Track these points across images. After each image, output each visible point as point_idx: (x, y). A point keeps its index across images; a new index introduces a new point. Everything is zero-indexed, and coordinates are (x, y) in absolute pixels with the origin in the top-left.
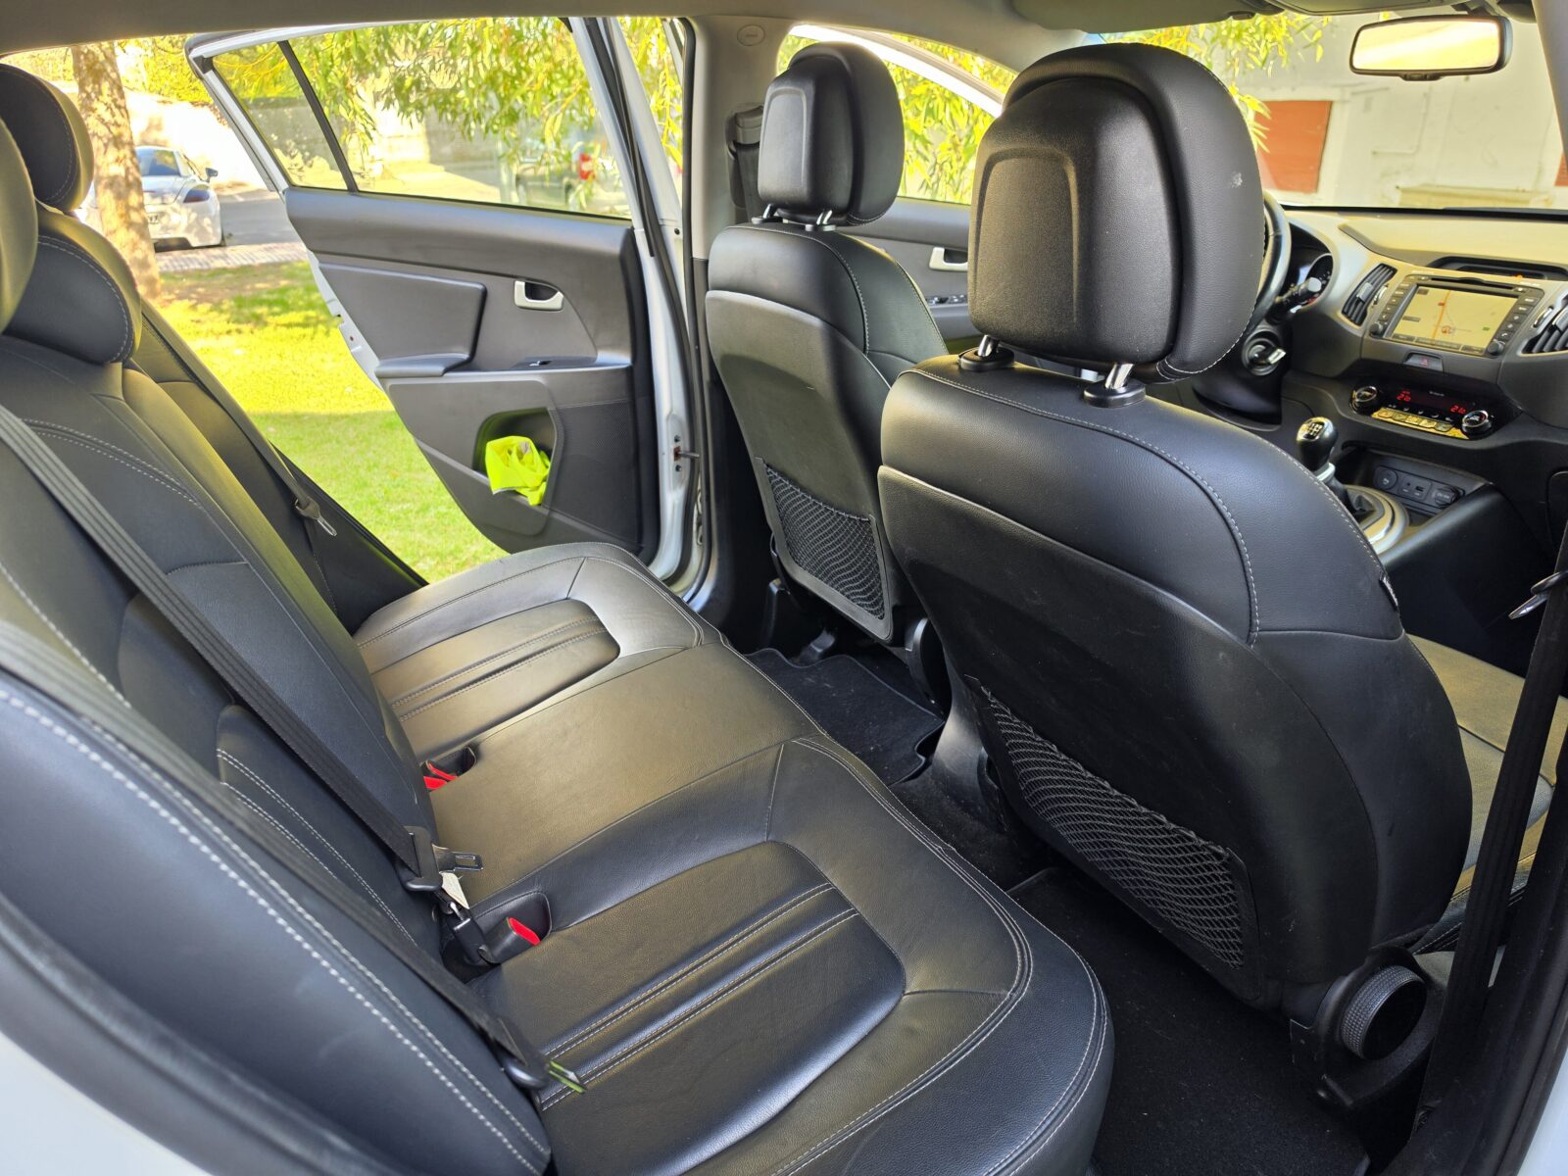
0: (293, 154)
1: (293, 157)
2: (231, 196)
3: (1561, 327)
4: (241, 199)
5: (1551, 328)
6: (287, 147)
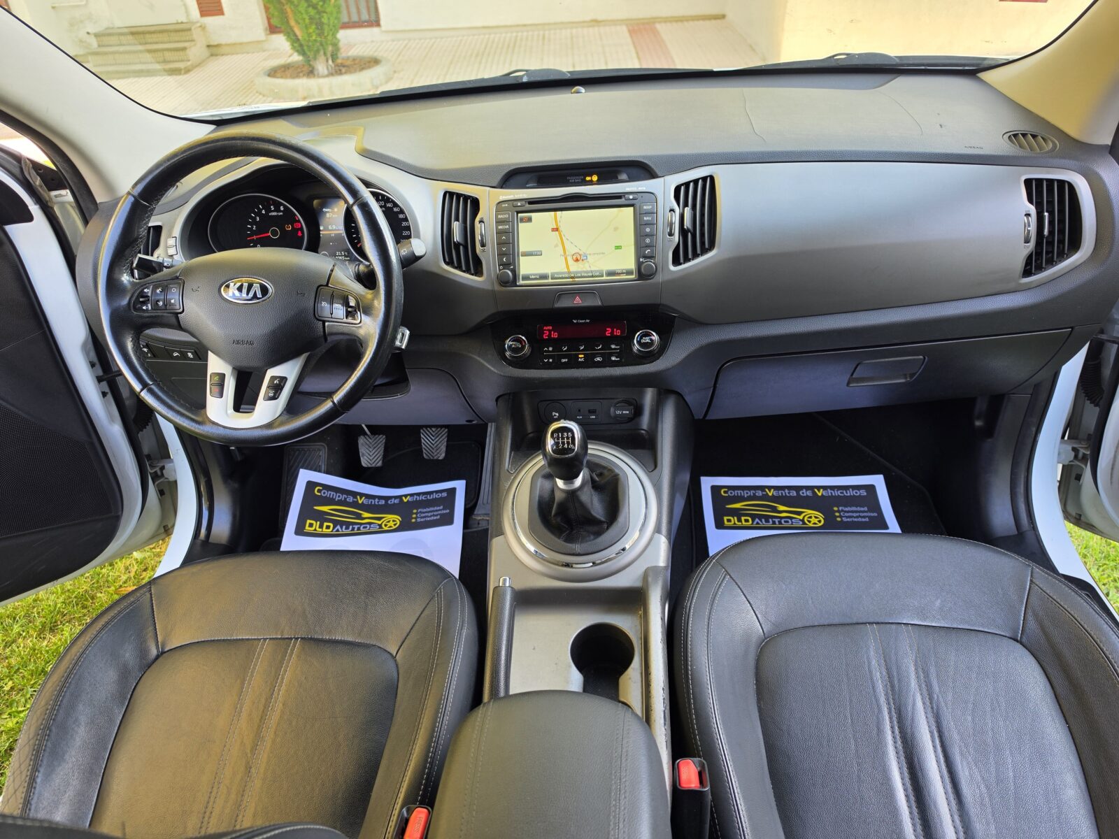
3: (691, 229)
5: (684, 233)
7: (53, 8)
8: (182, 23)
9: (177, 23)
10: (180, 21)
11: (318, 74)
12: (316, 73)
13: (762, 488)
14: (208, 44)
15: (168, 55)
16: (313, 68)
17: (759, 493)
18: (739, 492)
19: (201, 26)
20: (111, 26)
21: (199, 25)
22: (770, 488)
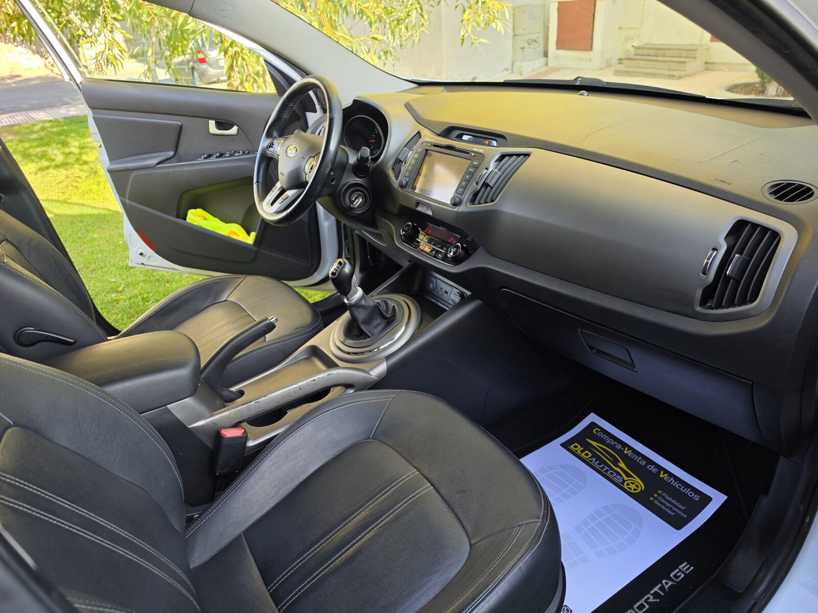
0: (46, 57)
1: (47, 59)
2: (9, 84)
3: (491, 185)
4: (14, 86)
5: (485, 185)
6: (42, 53)
7: (620, 28)
8: (695, 45)
9: (692, 45)
10: (694, 44)
11: (767, 94)
12: (766, 93)
13: (624, 445)
14: (707, 61)
15: (673, 66)
16: (766, 89)
17: (619, 447)
18: (606, 437)
19: (707, 49)
20: (649, 42)
21: (706, 47)
22: (630, 448)
